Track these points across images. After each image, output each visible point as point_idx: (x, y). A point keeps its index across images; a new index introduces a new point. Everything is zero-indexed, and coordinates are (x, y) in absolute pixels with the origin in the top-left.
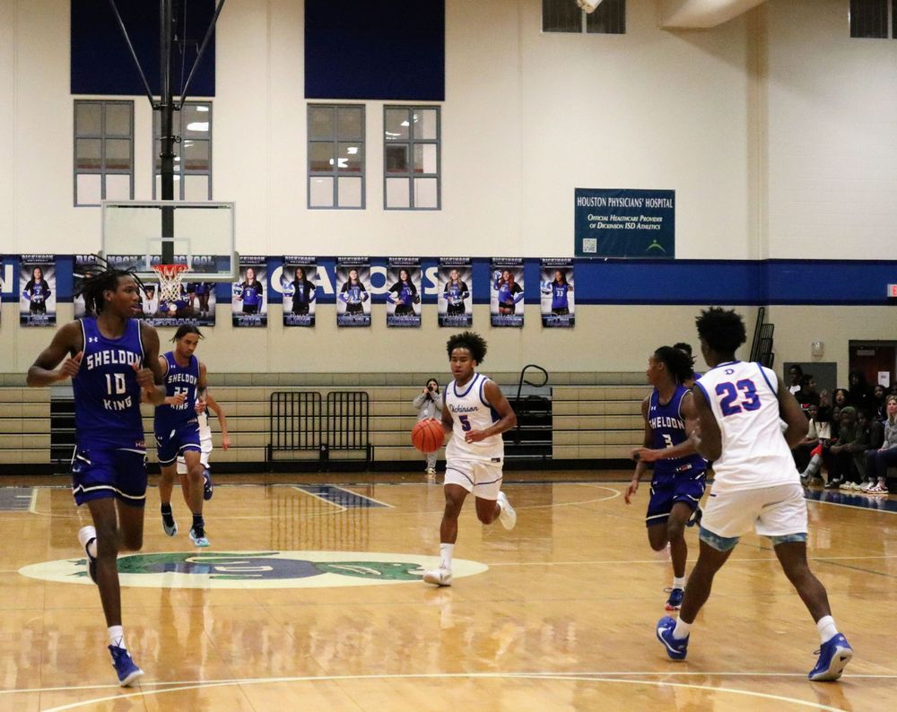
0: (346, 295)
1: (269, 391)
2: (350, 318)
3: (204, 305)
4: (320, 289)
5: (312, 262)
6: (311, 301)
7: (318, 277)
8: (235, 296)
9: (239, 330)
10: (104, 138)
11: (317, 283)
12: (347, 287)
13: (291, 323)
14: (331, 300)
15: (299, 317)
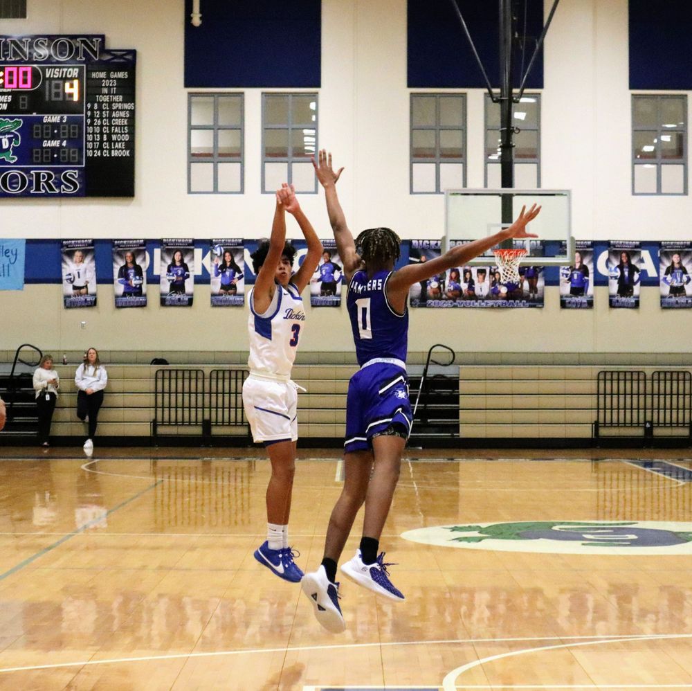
0: (669, 278)
1: (596, 370)
2: (673, 300)
3: (533, 287)
4: (644, 273)
5: (636, 247)
6: (635, 284)
7: (642, 261)
8: (563, 279)
9: (566, 311)
10: (438, 129)
11: (641, 266)
12: (670, 270)
13: (617, 304)
14: (655, 282)
15: (624, 299)
